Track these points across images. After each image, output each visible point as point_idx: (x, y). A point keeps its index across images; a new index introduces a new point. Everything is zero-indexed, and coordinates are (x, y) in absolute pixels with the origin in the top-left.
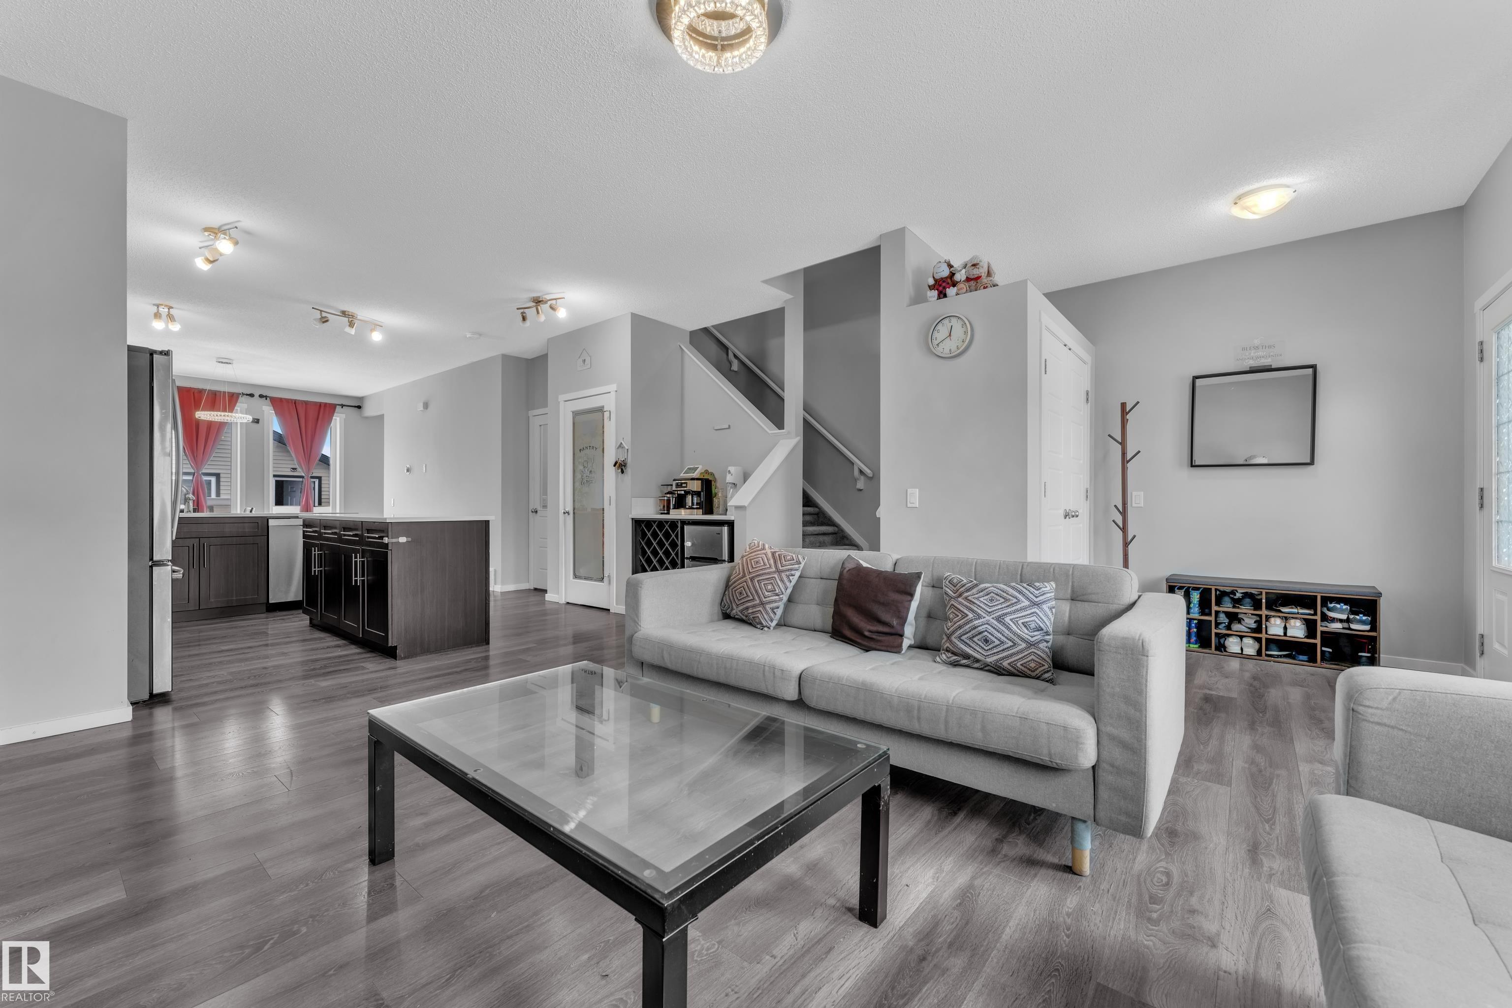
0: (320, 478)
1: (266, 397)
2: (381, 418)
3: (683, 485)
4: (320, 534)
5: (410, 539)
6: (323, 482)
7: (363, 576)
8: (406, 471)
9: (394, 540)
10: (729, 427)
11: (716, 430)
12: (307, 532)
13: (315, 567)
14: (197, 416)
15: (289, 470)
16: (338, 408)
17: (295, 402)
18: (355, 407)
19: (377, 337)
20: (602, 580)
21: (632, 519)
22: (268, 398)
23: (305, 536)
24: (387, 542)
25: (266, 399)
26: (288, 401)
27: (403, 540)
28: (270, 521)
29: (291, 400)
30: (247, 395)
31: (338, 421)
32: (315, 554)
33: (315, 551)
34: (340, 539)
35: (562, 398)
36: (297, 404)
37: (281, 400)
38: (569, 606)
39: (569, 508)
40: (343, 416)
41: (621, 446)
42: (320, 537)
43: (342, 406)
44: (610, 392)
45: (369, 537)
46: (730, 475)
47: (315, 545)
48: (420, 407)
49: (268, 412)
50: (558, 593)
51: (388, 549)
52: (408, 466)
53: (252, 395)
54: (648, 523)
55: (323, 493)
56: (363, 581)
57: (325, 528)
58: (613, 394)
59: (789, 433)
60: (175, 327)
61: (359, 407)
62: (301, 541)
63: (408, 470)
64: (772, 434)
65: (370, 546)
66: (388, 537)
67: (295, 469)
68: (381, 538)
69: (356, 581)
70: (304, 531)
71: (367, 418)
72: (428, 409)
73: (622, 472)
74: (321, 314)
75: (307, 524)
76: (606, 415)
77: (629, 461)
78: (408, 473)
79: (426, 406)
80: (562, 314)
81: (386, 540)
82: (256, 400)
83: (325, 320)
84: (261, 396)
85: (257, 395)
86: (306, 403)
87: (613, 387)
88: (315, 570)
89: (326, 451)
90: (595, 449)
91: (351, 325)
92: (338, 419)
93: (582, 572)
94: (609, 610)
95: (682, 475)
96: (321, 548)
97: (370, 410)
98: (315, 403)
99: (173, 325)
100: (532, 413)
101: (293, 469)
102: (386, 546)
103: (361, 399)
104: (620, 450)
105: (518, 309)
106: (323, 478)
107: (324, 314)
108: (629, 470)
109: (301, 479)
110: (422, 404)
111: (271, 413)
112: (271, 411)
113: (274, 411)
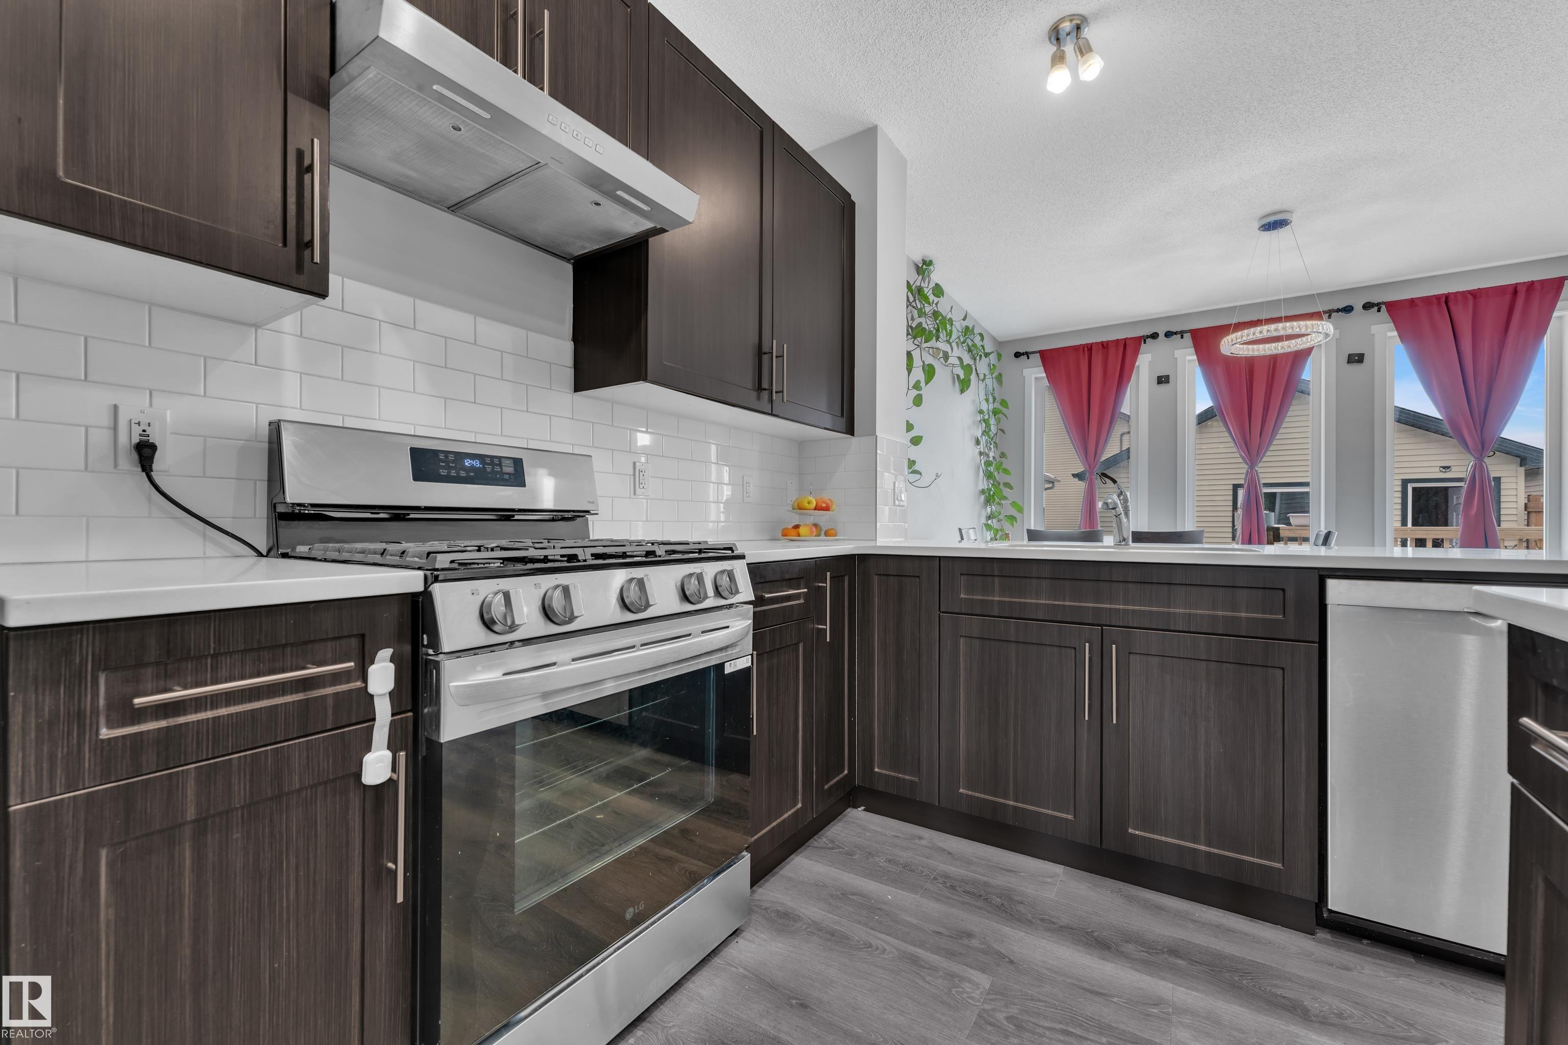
1: (1378, 306)
15: (1438, 470)
17: (1446, 300)
22: (1383, 308)
25: (1379, 310)
26: (1427, 301)
28: (1331, 584)
29: (1437, 297)
30: (1338, 310)
36: (1449, 304)
37: (1409, 302)
49: (1384, 335)
53: (1348, 309)
67: (1448, 467)
82: (1359, 316)
84: (1367, 306)
85: (1358, 306)
86: (1473, 294)
98: (1500, 290)
101: (1444, 467)
111: (1390, 337)
112: (1389, 334)
113: (1395, 333)
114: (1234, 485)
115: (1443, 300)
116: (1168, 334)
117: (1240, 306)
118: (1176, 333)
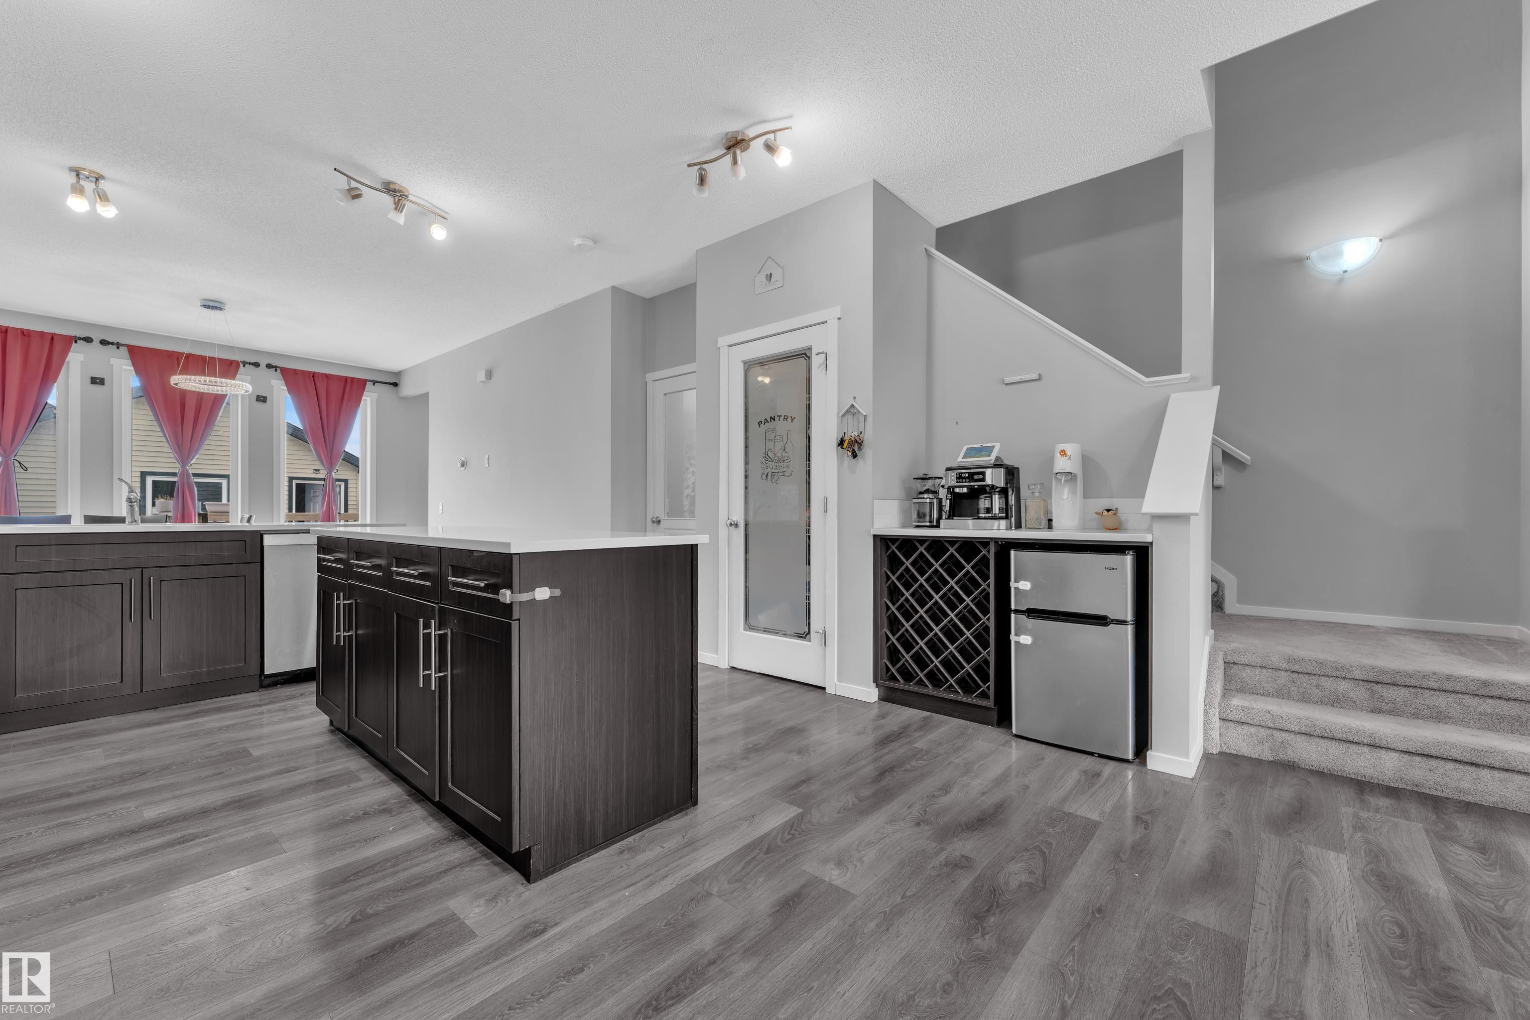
0: (346, 481)
1: (276, 368)
2: (425, 396)
3: (976, 477)
4: (349, 567)
5: (557, 592)
6: (349, 486)
7: (441, 667)
8: (459, 466)
9: (525, 597)
10: (1040, 379)
11: (1007, 384)
12: (325, 560)
13: (338, 630)
14: (172, 383)
15: (312, 471)
16: (369, 385)
17: (314, 376)
18: (390, 384)
19: (439, 233)
20: (805, 635)
21: (875, 536)
22: (278, 370)
23: (321, 568)
24: (508, 602)
25: (276, 370)
26: (304, 373)
27: (542, 593)
28: (266, 537)
29: (309, 372)
30: (250, 364)
31: (369, 400)
32: (338, 605)
33: (338, 598)
34: (388, 580)
35: (723, 341)
36: (316, 379)
37: (295, 372)
38: (736, 675)
39: (739, 517)
40: (376, 395)
41: (851, 411)
42: (348, 571)
43: (374, 382)
44: (826, 322)
45: (456, 584)
46: (1065, 458)
47: (338, 588)
48: (482, 376)
49: (279, 389)
50: (716, 651)
51: (510, 618)
52: (463, 459)
53: (257, 365)
54: (907, 544)
55: (349, 498)
56: (442, 681)
57: (359, 556)
58: (833, 325)
59: (1193, 379)
60: (108, 212)
61: (395, 385)
62: (313, 576)
63: (463, 465)
64: (1149, 383)
65: (459, 605)
66: (510, 586)
67: (319, 470)
68: (494, 588)
69: (427, 678)
70: (319, 559)
71: (405, 399)
72: (492, 379)
73: (855, 455)
74: (349, 183)
75: (325, 545)
76: (816, 361)
77: (868, 437)
78: (463, 468)
79: (489, 375)
80: (784, 159)
81: (506, 596)
82: (264, 371)
83: (355, 195)
84: (269, 366)
85: (263, 365)
86: (327, 376)
87: (832, 313)
88: (340, 634)
89: (352, 446)
90: (789, 420)
91: (398, 207)
92: (369, 399)
93: (762, 619)
94: (824, 689)
95: (960, 459)
96: (350, 592)
97: (409, 388)
98: (339, 378)
99: (104, 206)
100: (650, 377)
101: (316, 470)
102: (508, 608)
103: (398, 374)
104: (850, 418)
105: (690, 165)
106: (349, 482)
107: (354, 184)
108: (868, 452)
109: (322, 482)
110: (483, 373)
111: (282, 389)
112: (282, 387)
113: (286, 388)
114: (142, 473)
115: (312, 375)
116: (104, 342)
117: (192, 340)
118: (112, 344)
